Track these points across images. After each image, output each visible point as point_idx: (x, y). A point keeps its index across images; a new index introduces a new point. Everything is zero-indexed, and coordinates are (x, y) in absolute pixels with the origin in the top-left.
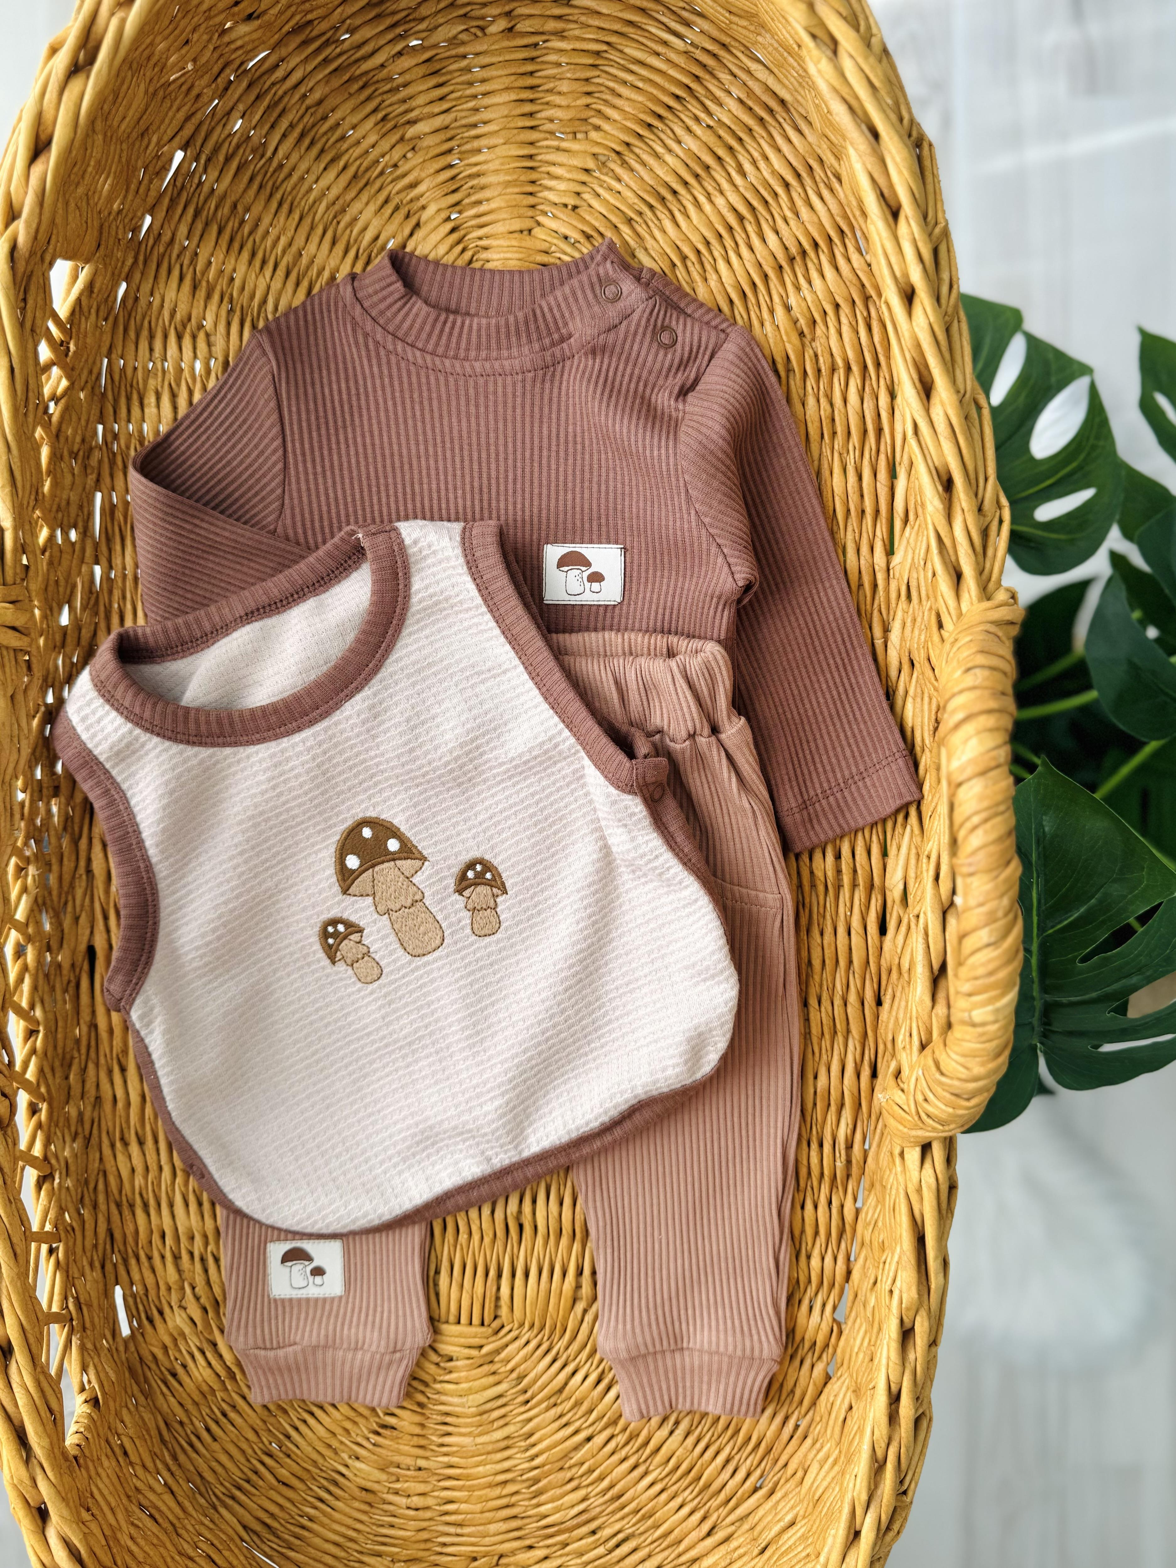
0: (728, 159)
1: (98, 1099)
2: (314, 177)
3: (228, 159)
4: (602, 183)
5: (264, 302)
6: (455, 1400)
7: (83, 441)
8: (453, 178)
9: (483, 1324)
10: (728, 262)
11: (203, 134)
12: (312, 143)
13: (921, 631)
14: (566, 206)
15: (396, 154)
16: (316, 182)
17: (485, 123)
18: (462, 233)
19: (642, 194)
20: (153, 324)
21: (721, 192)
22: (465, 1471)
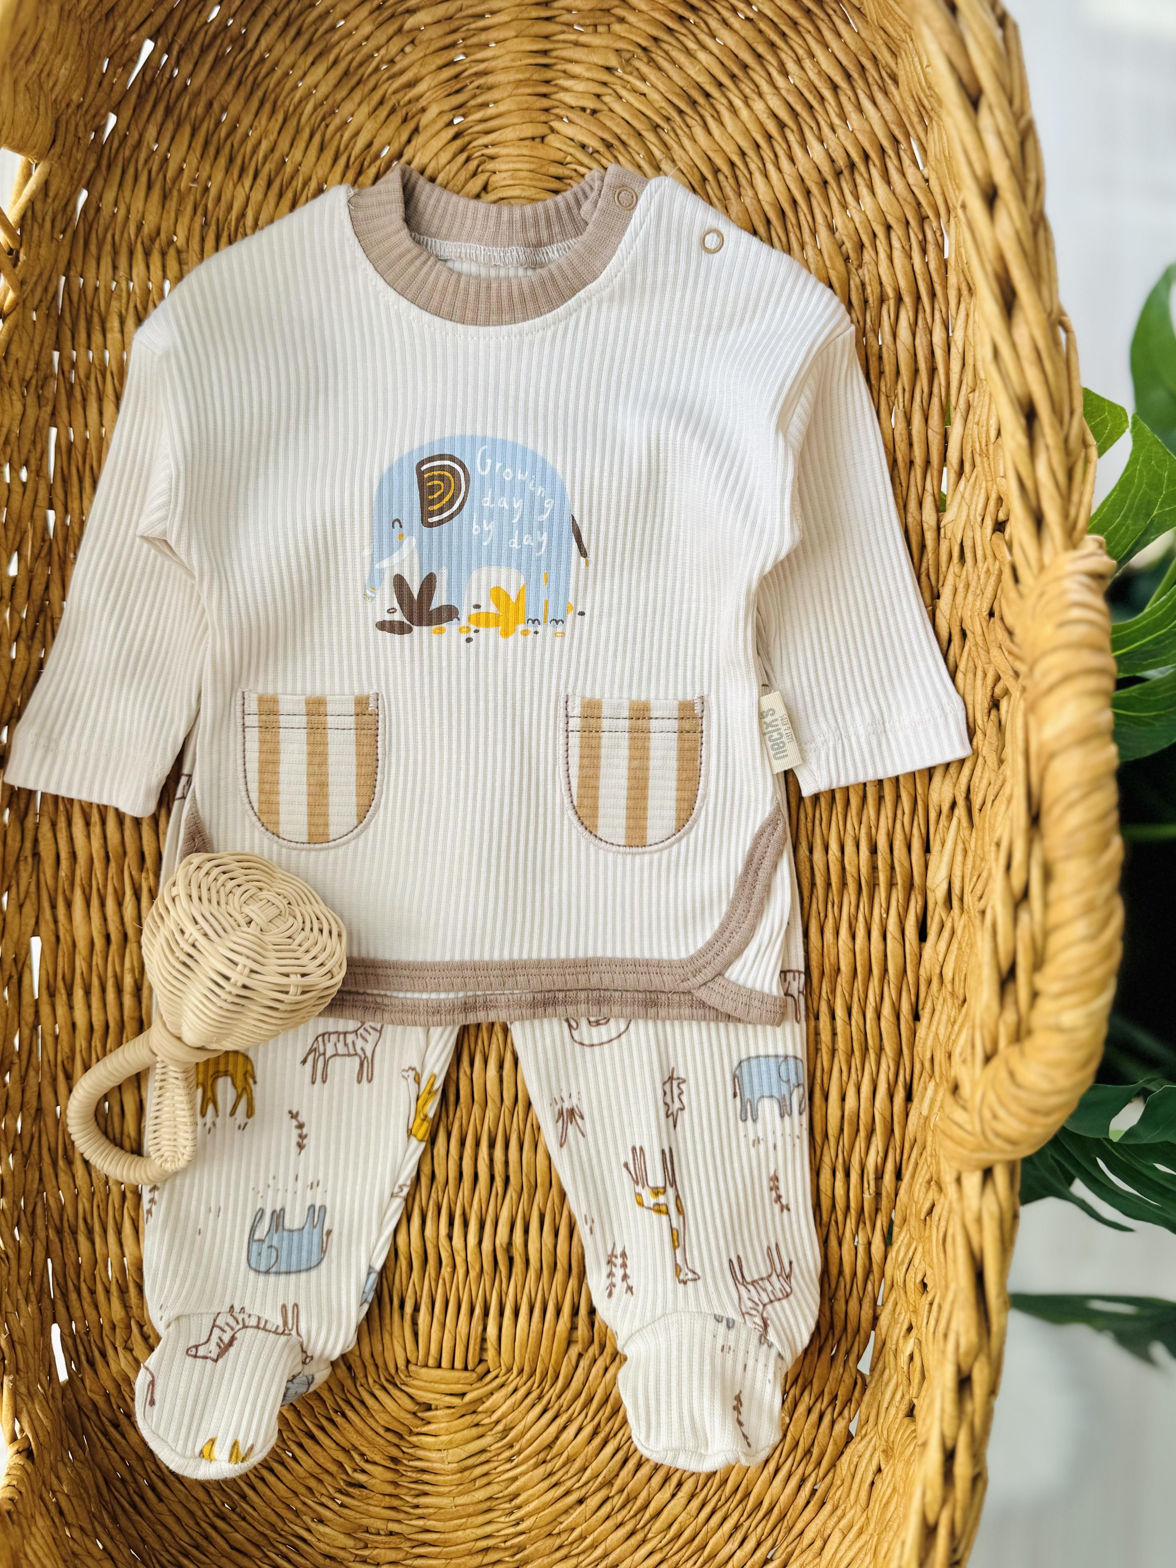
0: (769, 57)
2: (300, 74)
3: (204, 50)
4: (624, 84)
5: (243, 214)
6: (434, 1455)
7: (36, 369)
8: (456, 76)
9: (466, 1368)
10: (766, 176)
11: (175, 22)
12: (298, 34)
13: (976, 596)
14: (583, 109)
15: (394, 48)
16: (303, 78)
17: (494, 13)
18: (466, 140)
19: (670, 97)
20: (117, 238)
21: (760, 95)
22: (442, 1536)
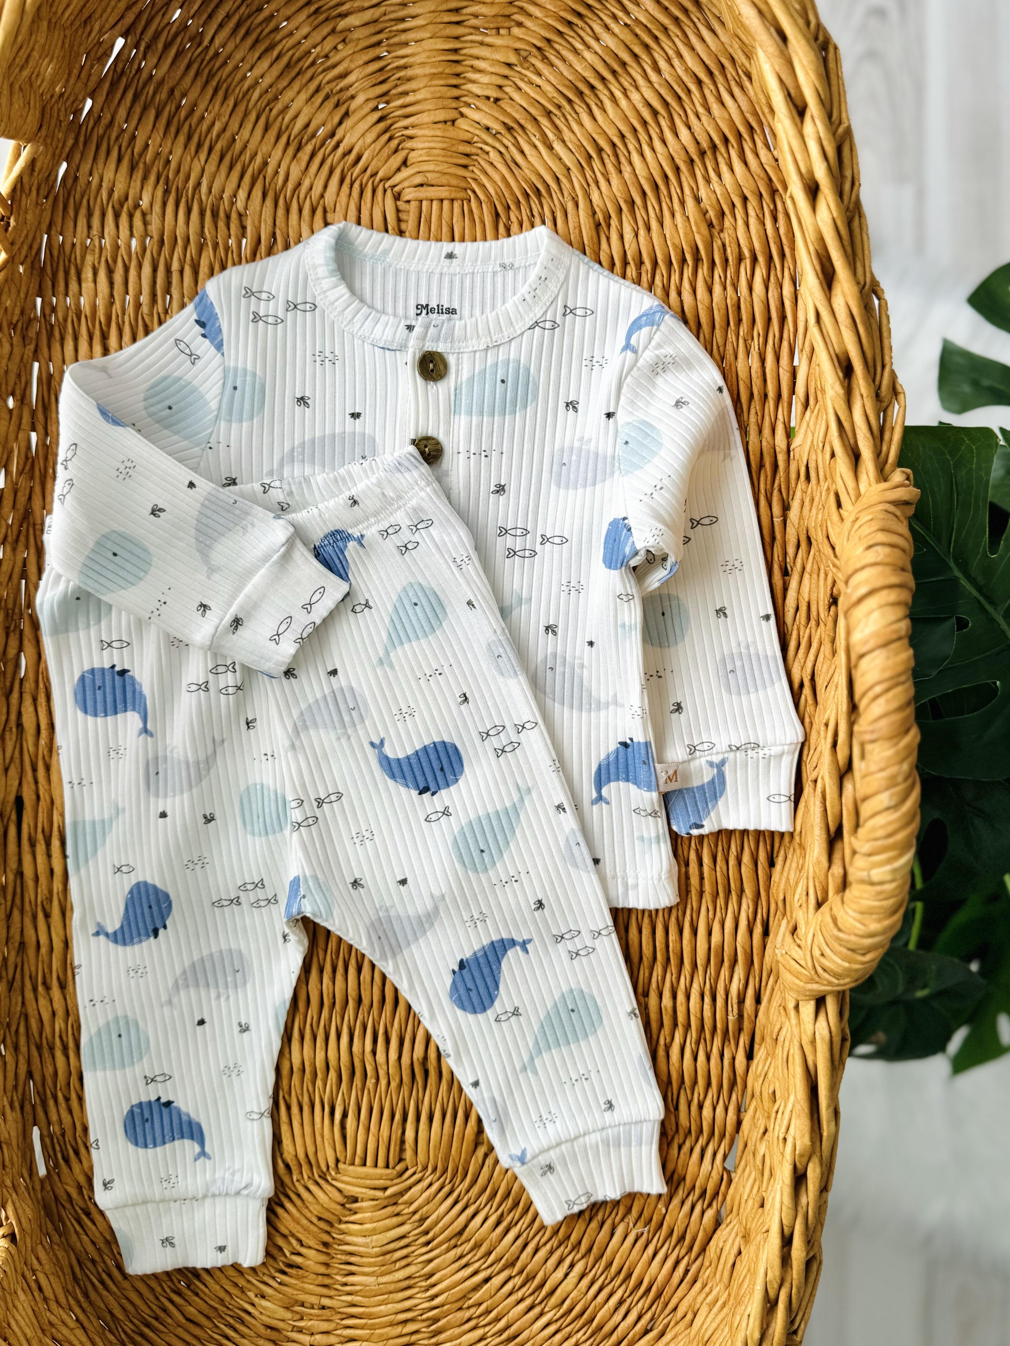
0: (644, 56)
1: (22, 945)
2: (248, 66)
3: (167, 46)
4: (522, 77)
5: (199, 184)
6: (360, 1240)
7: (22, 313)
8: (381, 69)
9: (387, 1166)
10: (642, 155)
11: (143, 22)
12: (247, 33)
13: (818, 510)
14: (488, 98)
15: (327, 46)
16: (251, 70)
17: (413, 17)
18: (389, 122)
19: (561, 88)
20: (91, 203)
21: (637, 88)
22: (367, 1310)
